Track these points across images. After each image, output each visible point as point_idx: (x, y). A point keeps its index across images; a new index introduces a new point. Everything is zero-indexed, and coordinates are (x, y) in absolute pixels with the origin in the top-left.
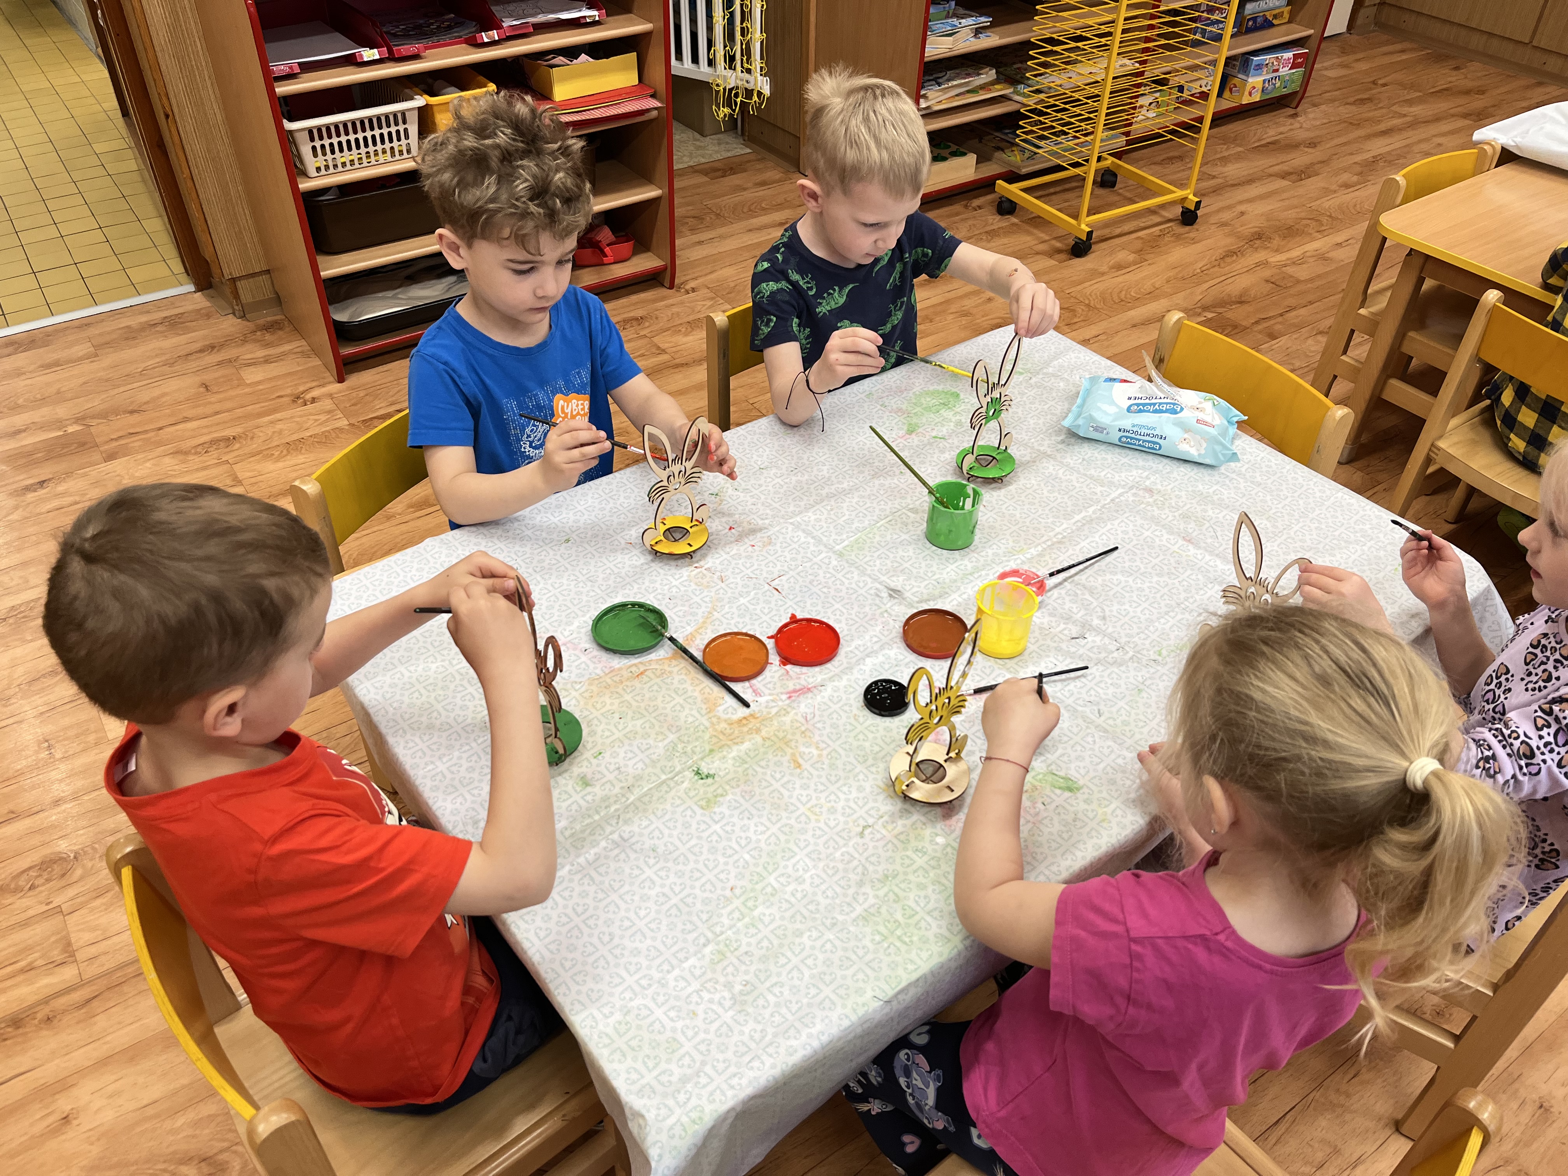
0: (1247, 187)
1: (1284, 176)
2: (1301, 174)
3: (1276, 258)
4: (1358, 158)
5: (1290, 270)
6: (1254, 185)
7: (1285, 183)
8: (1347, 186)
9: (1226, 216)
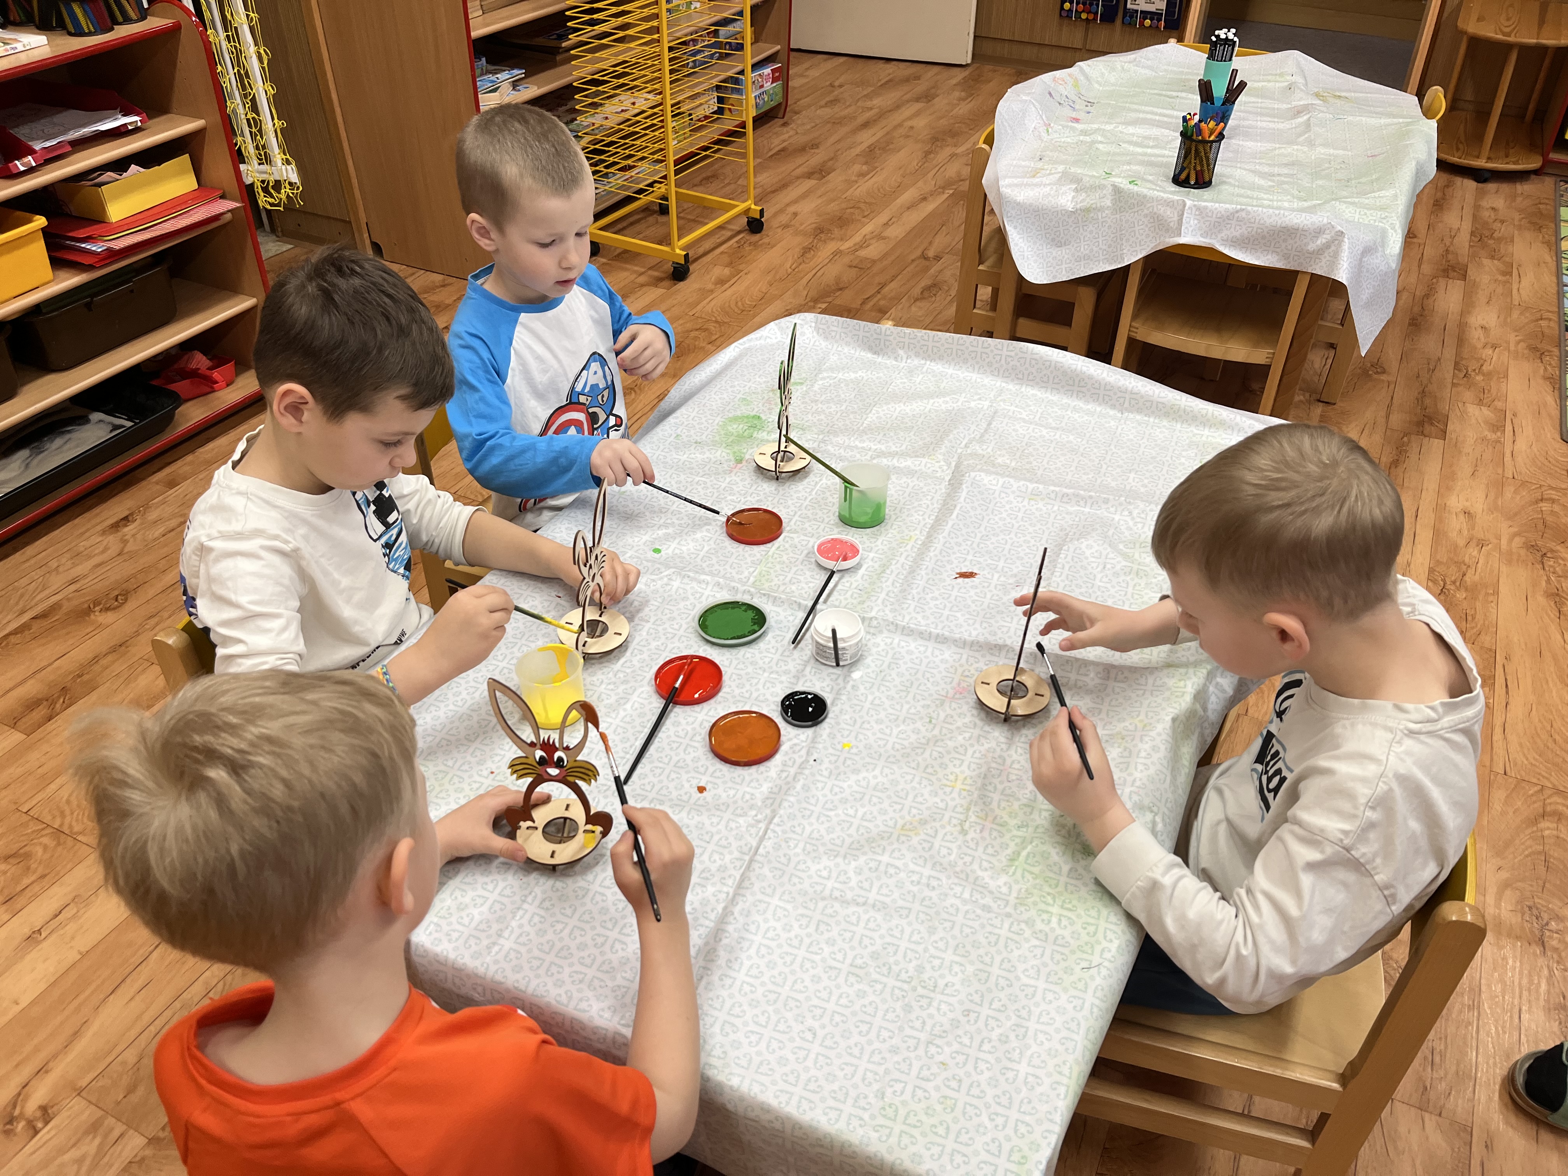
0: (785, 192)
1: (809, 175)
2: (821, 172)
3: (846, 245)
4: (858, 150)
5: (863, 253)
6: (790, 188)
7: (811, 183)
8: (862, 175)
9: (784, 219)
